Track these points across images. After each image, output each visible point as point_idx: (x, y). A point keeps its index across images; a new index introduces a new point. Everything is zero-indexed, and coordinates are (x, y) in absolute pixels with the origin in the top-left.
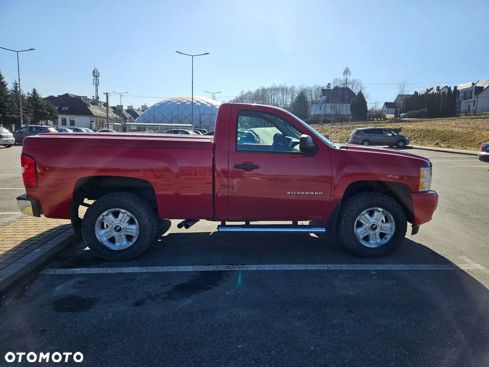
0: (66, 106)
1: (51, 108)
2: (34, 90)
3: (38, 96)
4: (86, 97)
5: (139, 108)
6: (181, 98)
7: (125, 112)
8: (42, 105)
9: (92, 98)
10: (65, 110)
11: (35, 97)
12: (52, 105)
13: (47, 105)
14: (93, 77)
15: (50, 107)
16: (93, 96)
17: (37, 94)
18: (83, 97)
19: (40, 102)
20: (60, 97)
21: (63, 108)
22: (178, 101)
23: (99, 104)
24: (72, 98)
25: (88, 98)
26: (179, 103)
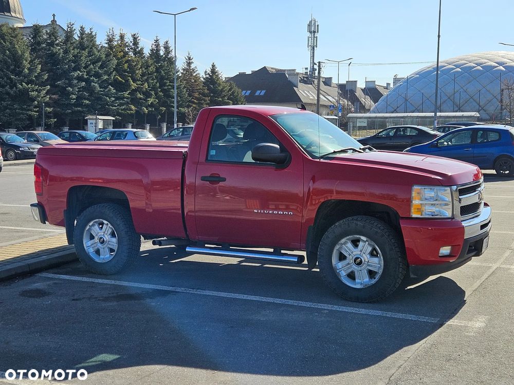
0: (261, 89)
1: (236, 94)
2: (213, 66)
3: (217, 76)
4: (294, 70)
5: (388, 84)
6: (463, 60)
7: (359, 94)
8: (222, 91)
9: (305, 71)
10: (259, 96)
11: (213, 78)
12: (237, 90)
13: (230, 90)
14: (309, 34)
15: (233, 93)
16: (306, 69)
17: (216, 73)
18: (288, 70)
19: (219, 85)
20: (254, 73)
21: (257, 94)
22: (457, 66)
23: (316, 81)
24: (272, 74)
25: (297, 71)
26: (459, 69)
